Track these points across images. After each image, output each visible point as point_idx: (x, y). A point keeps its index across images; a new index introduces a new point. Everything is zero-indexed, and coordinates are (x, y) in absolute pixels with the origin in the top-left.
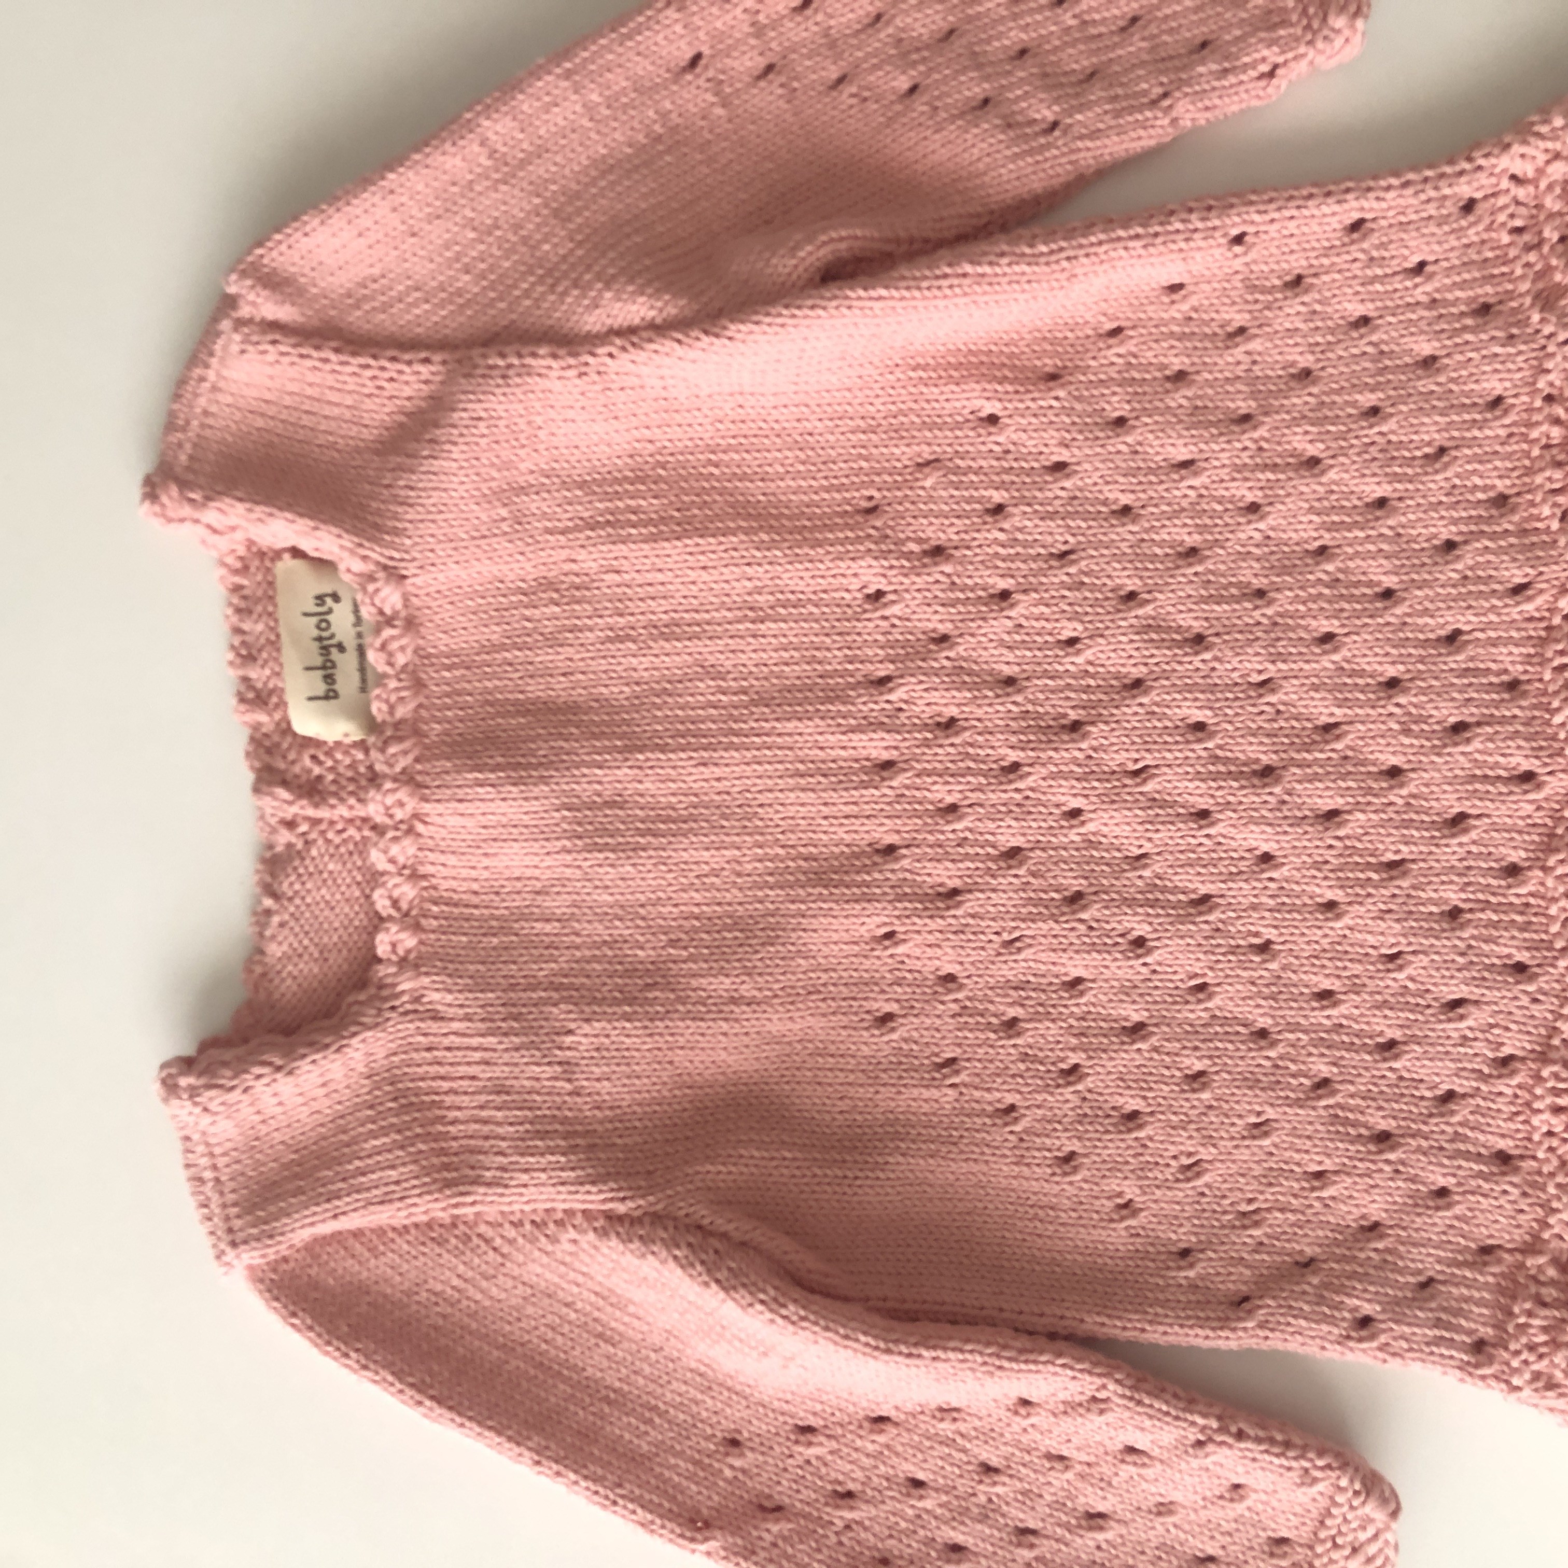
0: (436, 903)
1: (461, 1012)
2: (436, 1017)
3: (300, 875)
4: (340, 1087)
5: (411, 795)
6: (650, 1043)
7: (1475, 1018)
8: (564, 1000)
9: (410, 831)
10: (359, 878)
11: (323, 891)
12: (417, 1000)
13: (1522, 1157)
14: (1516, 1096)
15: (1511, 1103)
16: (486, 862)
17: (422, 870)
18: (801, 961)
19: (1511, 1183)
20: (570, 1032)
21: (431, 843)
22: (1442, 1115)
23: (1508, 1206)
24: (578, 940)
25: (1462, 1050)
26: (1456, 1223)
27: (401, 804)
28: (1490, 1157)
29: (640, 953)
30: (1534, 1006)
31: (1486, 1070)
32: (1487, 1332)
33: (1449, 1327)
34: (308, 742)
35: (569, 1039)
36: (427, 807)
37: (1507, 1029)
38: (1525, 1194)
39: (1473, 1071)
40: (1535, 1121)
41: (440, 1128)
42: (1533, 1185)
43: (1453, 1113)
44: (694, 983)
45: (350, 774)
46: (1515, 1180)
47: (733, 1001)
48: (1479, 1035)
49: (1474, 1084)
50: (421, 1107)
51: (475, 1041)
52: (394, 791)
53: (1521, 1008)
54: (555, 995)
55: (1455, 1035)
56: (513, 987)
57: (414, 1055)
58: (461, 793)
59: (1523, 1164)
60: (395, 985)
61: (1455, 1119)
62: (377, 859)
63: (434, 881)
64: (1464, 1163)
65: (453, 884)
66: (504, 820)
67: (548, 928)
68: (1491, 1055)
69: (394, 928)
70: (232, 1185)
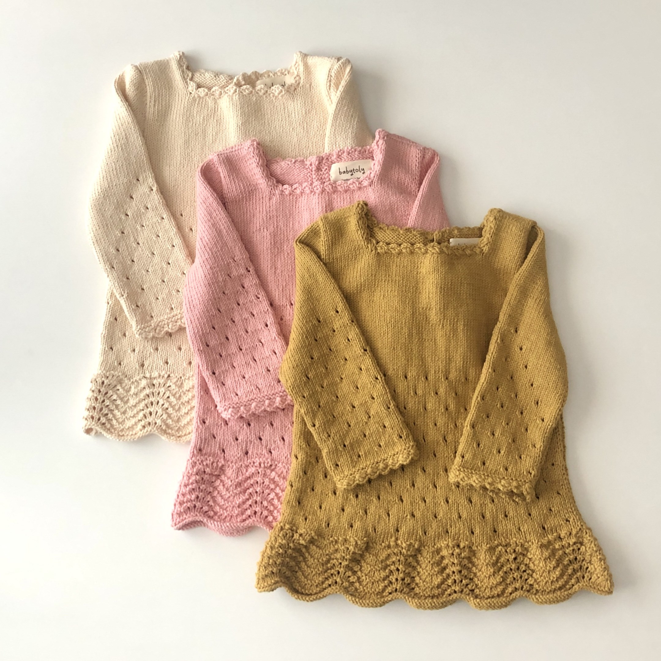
0: (296, 198)
1: (271, 205)
2: (270, 199)
3: (299, 168)
4: (254, 178)
5: (320, 191)
6: (265, 249)
7: (280, 443)
8: (275, 229)
9: (312, 192)
10: (300, 181)
11: (296, 173)
12: (274, 195)
13: (247, 457)
14: (262, 455)
15: (260, 454)
16: (305, 209)
17: (303, 194)
18: (285, 284)
19: (241, 455)
20: (267, 230)
21: (309, 196)
22: (256, 437)
23: (235, 454)
24: (288, 232)
25: (272, 441)
26: (230, 443)
27: (317, 189)
28: (247, 450)
29: (286, 246)
30: (284, 458)
31: (268, 447)
32: (204, 452)
33: (205, 442)
34: (330, 168)
35: (265, 230)
36: (317, 195)
37: (278, 451)
38: (238, 458)
39: (267, 444)
40: (257, 459)
41: (244, 201)
42: (241, 460)
43: (257, 440)
44: (279, 259)
45: (323, 178)
46: (242, 455)
47: (276, 268)
48: (276, 445)
49: (264, 445)
50: (249, 196)
51: (264, 208)
52: (320, 188)
53: (284, 454)
54: (275, 227)
55: (276, 439)
56: (277, 217)
57: (261, 194)
58: (320, 203)
59: (246, 457)
60: (277, 190)
61: (255, 441)
62: (305, 185)
63: (301, 197)
64: (245, 443)
65: (300, 202)
66: (314, 213)
67: (291, 225)
68: (272, 448)
69: (290, 189)
70: (231, 155)
